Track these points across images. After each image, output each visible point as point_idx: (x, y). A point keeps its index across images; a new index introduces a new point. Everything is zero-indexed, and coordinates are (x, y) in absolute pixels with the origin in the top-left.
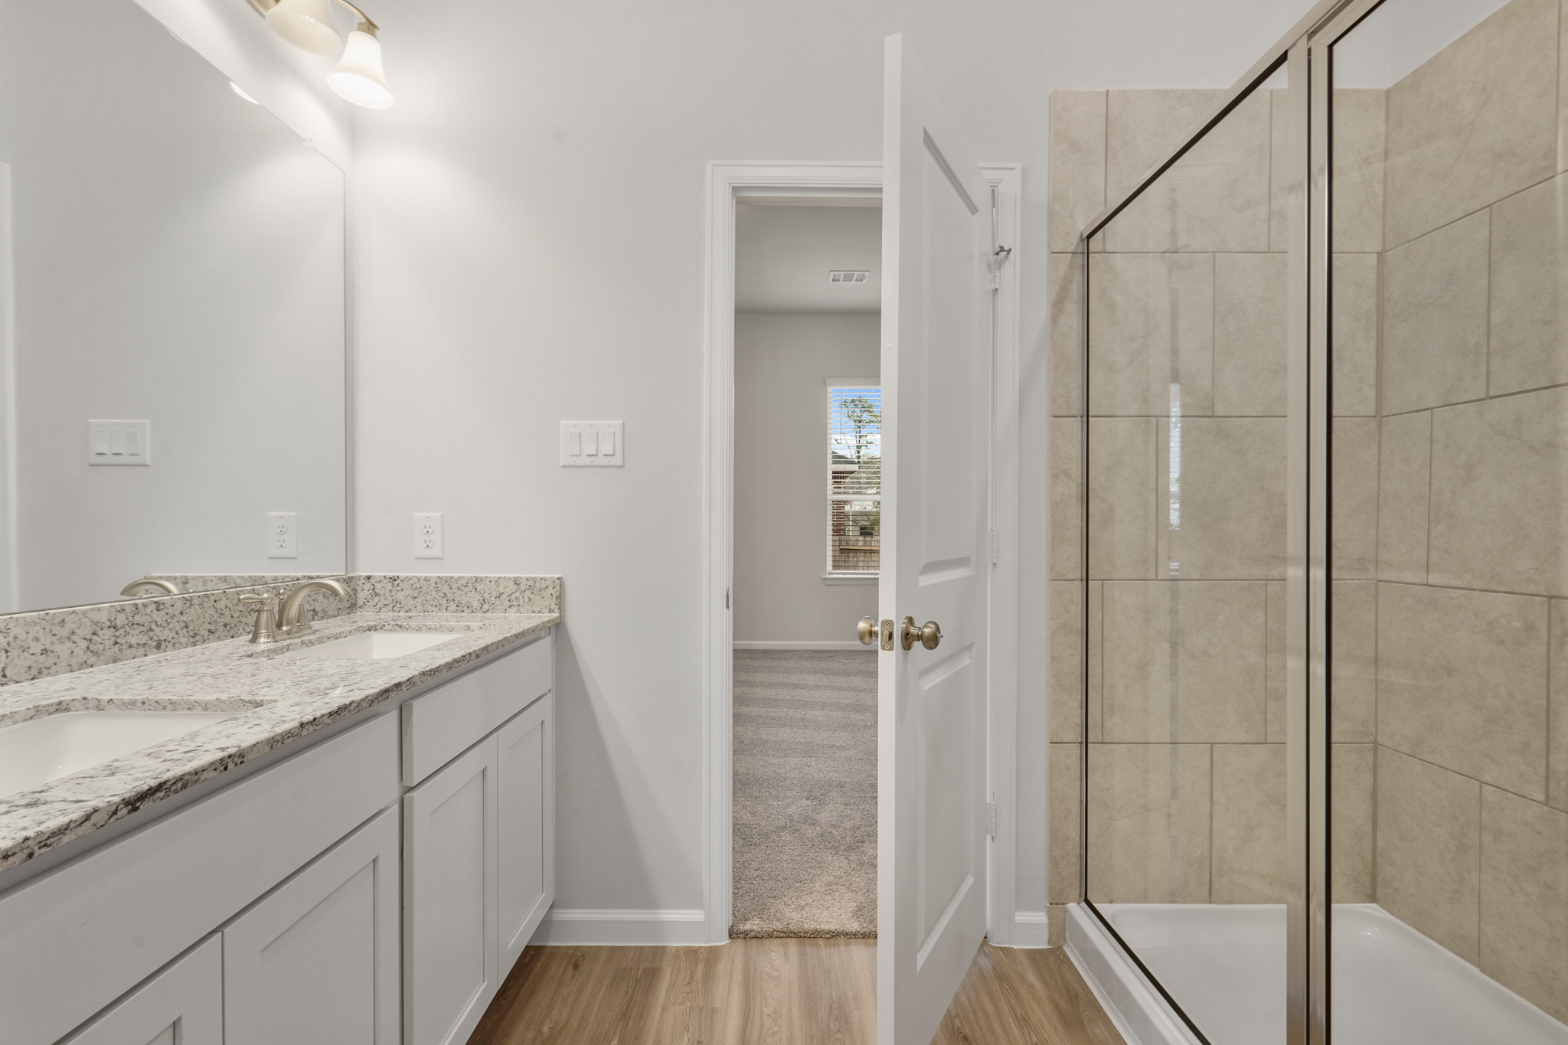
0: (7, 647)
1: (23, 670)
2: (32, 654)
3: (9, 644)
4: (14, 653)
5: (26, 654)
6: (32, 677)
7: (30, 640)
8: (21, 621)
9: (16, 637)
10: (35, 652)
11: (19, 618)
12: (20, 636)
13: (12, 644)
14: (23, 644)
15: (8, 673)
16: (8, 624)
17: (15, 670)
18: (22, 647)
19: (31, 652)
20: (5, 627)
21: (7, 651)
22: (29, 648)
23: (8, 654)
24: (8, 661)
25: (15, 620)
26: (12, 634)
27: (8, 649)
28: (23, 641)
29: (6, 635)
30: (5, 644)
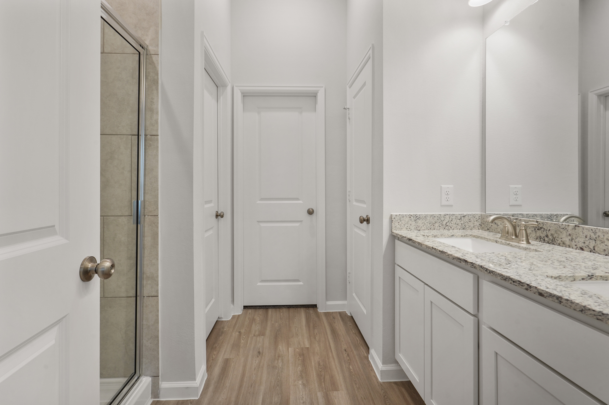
0: (595, 239)
1: (602, 250)
2: (606, 245)
3: (596, 238)
4: (598, 242)
5: (603, 244)
6: (606, 254)
7: (605, 239)
8: (602, 231)
9: (599, 236)
10: (607, 245)
11: (601, 229)
12: (600, 236)
13: (597, 238)
14: (602, 240)
15: (596, 248)
16: (596, 230)
17: (599, 249)
18: (602, 241)
19: (606, 244)
20: (595, 231)
21: (595, 241)
22: (604, 242)
23: (596, 242)
24: (596, 244)
25: (598, 229)
26: (597, 235)
27: (596, 240)
28: (602, 239)
29: (595, 234)
30: (595, 238)
